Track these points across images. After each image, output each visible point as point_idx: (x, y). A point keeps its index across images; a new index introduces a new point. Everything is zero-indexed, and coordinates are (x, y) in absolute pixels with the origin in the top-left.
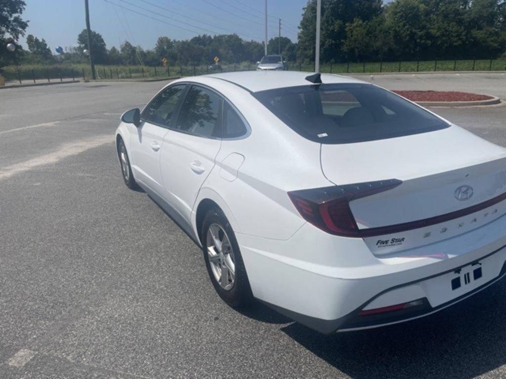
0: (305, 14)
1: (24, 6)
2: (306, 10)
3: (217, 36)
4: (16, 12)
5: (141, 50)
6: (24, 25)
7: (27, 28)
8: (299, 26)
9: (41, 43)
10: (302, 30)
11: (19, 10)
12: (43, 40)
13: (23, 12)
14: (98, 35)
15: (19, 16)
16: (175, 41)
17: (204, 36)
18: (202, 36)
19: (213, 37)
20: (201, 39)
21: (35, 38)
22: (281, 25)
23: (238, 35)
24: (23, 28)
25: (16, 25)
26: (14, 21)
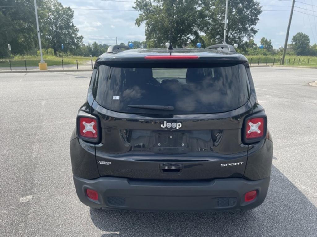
1: (258, 21)
4: (253, 24)
7: (257, 33)
9: (268, 42)
11: (255, 23)
12: (270, 40)
15: (254, 27)
21: (265, 39)
24: (255, 33)
25: (251, 32)
26: (250, 30)
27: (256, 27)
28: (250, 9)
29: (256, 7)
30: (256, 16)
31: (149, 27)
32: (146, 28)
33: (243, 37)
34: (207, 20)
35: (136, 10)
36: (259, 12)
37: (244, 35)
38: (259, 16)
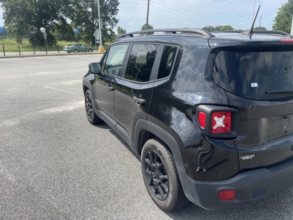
0: (279, 12)
1: (118, 11)
2: (280, 10)
3: (217, 26)
4: (114, 14)
6: (117, 21)
7: (118, 23)
8: (274, 19)
9: (124, 31)
10: (276, 22)
11: (115, 14)
12: (125, 30)
13: (117, 14)
14: (151, 26)
15: (115, 17)
17: (210, 26)
18: (208, 26)
19: (215, 28)
20: (207, 28)
21: (121, 28)
22: (261, 19)
23: (231, 25)
24: (116, 23)
25: (113, 21)
26: (112, 19)
27: (117, 17)
30: (116, 7)
31: (8, 10)
32: (4, 11)
33: (107, 25)
34: (71, 6)
36: (117, 4)
37: (107, 23)
38: (118, 7)
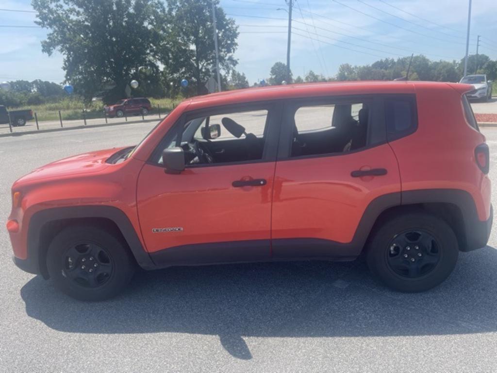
1: (237, 47)
3: (401, 59)
4: (230, 52)
5: (323, 78)
6: (235, 63)
7: (237, 65)
11: (232, 51)
13: (235, 52)
15: (232, 55)
16: (356, 67)
17: (387, 60)
18: (384, 59)
20: (383, 63)
22: (479, 42)
24: (234, 65)
25: (229, 63)
26: (228, 59)
28: (223, 30)
29: (230, 26)
30: (233, 40)
31: (71, 55)
33: (220, 69)
34: (164, 44)
35: (43, 27)
36: (235, 35)
37: (220, 66)
38: (236, 41)
